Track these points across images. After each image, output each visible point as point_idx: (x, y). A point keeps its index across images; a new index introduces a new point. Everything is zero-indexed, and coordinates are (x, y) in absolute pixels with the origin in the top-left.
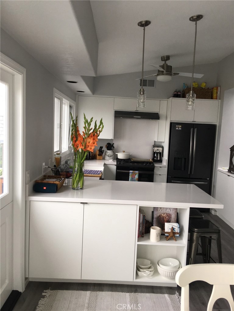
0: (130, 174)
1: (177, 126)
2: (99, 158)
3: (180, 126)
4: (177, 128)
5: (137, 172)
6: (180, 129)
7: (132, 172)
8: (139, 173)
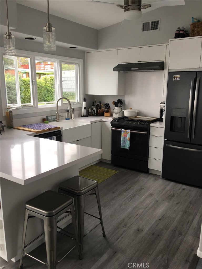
0: (122, 133)
1: (174, 76)
2: (106, 115)
3: (179, 76)
4: (174, 79)
5: (129, 131)
6: (178, 79)
7: (124, 131)
8: (130, 132)
